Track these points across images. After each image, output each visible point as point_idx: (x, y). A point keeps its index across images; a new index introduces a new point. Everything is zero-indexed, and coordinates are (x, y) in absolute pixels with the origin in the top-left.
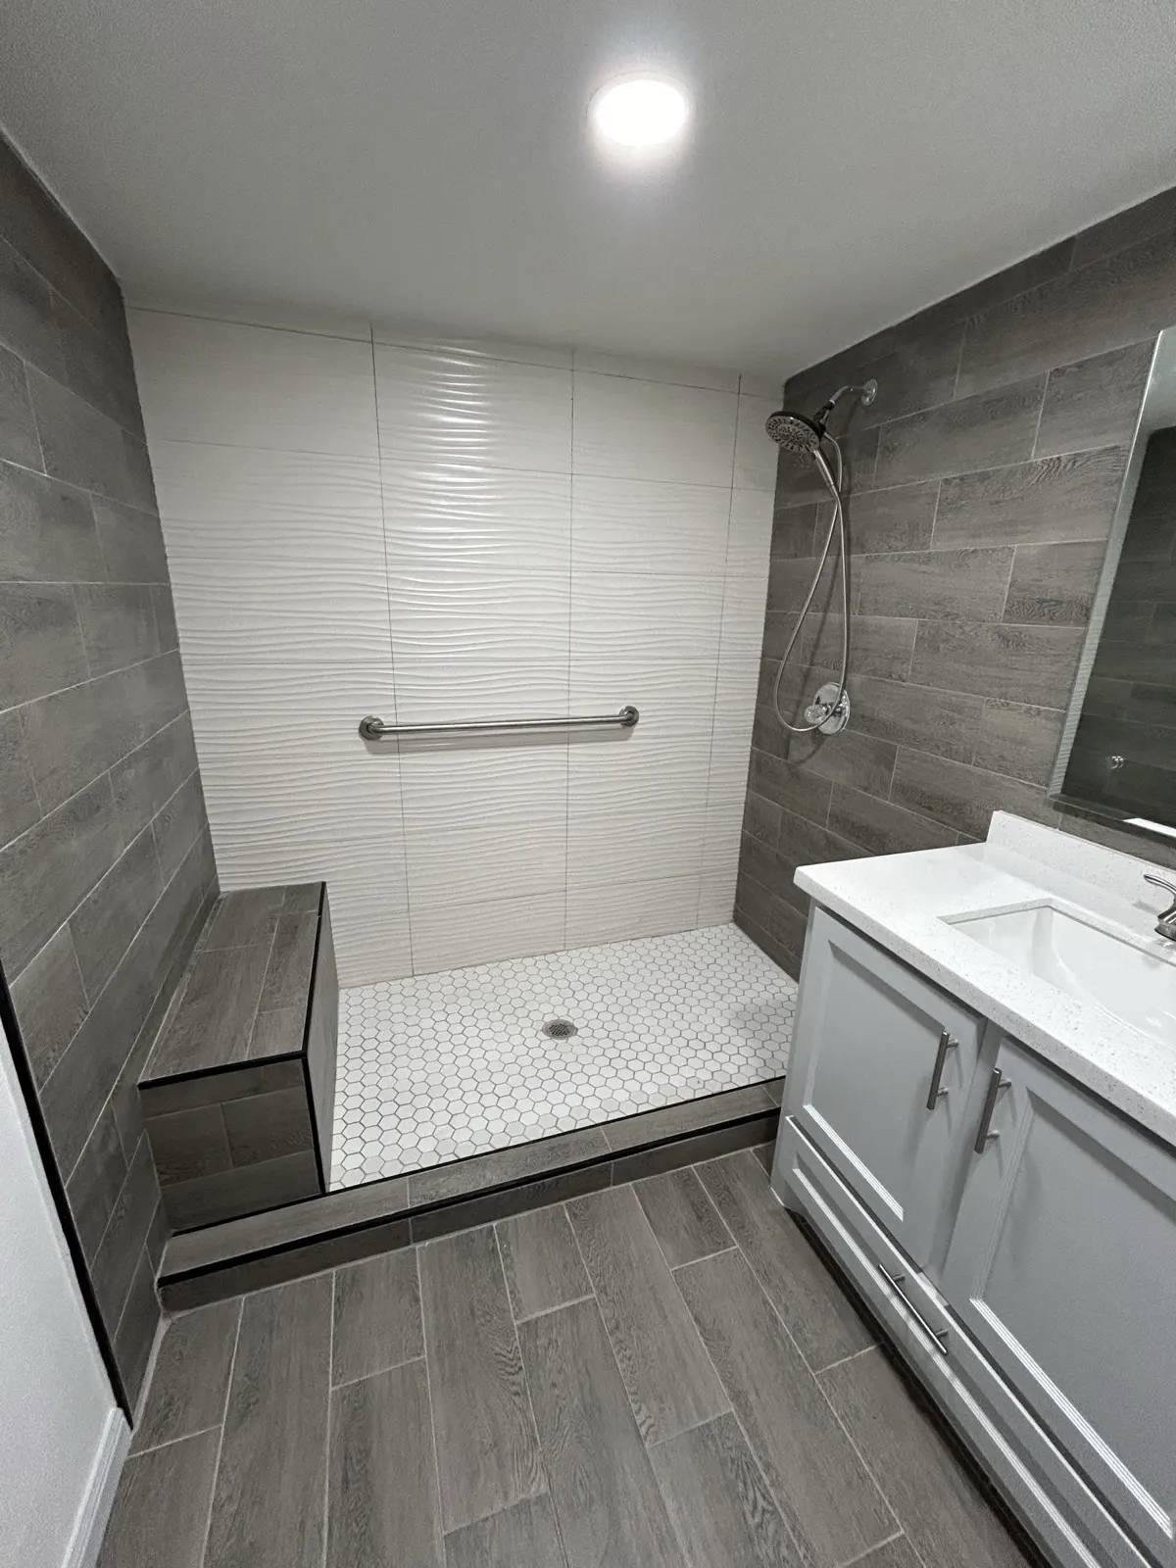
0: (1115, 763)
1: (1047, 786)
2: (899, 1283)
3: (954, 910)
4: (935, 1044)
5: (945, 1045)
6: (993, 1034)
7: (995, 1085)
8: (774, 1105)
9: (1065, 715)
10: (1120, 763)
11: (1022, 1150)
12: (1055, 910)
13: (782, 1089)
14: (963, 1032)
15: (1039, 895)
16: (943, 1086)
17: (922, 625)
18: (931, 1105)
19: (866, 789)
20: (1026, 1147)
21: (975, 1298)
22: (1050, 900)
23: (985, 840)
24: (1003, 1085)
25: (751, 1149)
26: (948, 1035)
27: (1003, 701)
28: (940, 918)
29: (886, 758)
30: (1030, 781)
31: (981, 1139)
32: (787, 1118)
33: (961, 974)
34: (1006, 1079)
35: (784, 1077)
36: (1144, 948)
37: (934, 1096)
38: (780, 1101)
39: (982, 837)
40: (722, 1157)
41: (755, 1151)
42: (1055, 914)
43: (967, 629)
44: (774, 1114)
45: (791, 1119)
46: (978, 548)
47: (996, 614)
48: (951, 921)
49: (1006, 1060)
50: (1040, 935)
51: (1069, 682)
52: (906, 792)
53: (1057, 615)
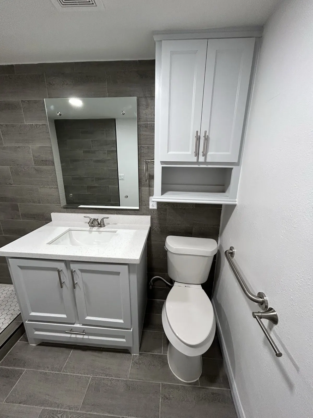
0: (71, 196)
1: (60, 204)
2: (71, 331)
3: (50, 240)
4: (57, 273)
5: (59, 271)
6: (68, 262)
7: (72, 272)
8: (21, 322)
9: (58, 187)
10: (72, 195)
11: (82, 282)
12: (72, 230)
13: (21, 316)
14: (61, 266)
15: (67, 228)
16: (62, 281)
17: (11, 168)
18: (62, 287)
19: (13, 219)
20: (82, 280)
21: (86, 317)
22: (70, 228)
23: (52, 221)
24: (74, 272)
25: (19, 341)
26: (59, 269)
27: (43, 186)
28: (47, 244)
29: (15, 208)
30: (56, 204)
31: (74, 286)
32: (26, 322)
33: (56, 254)
34: (74, 270)
35: (20, 313)
36: (88, 230)
37: (61, 284)
38: (22, 320)
39: (50, 220)
40: (8, 353)
41: (20, 341)
42: (72, 231)
43: (26, 168)
44: (22, 325)
45: (28, 321)
46: (20, 146)
47: (32, 164)
48: (49, 243)
49: (73, 266)
50: (71, 237)
51: (56, 179)
52: (25, 216)
53: (47, 163)
